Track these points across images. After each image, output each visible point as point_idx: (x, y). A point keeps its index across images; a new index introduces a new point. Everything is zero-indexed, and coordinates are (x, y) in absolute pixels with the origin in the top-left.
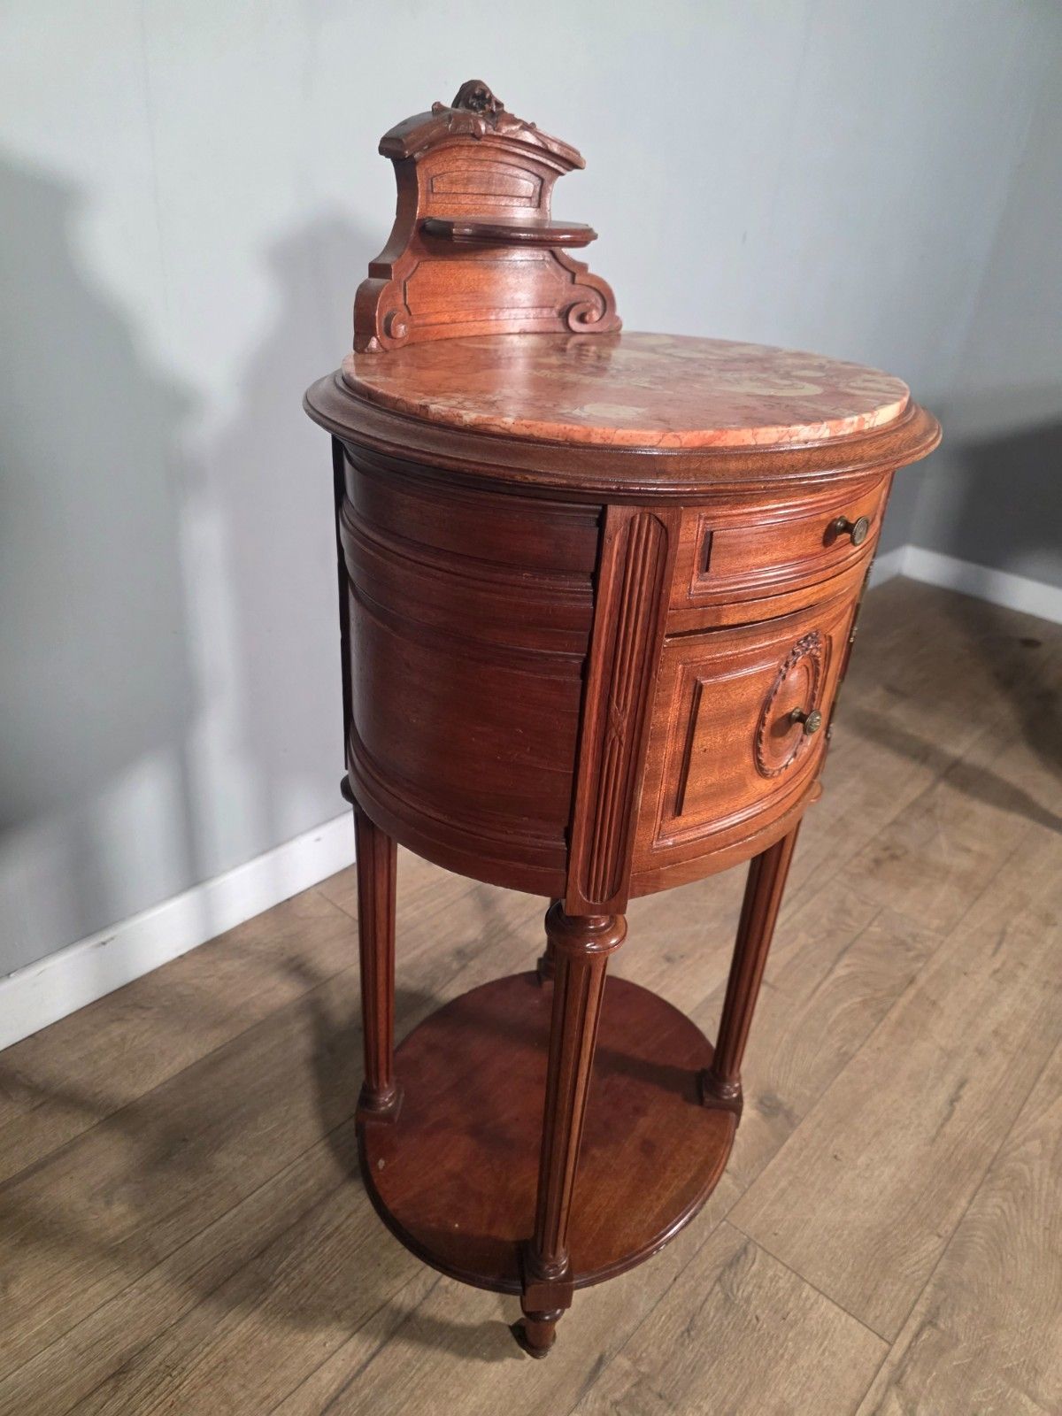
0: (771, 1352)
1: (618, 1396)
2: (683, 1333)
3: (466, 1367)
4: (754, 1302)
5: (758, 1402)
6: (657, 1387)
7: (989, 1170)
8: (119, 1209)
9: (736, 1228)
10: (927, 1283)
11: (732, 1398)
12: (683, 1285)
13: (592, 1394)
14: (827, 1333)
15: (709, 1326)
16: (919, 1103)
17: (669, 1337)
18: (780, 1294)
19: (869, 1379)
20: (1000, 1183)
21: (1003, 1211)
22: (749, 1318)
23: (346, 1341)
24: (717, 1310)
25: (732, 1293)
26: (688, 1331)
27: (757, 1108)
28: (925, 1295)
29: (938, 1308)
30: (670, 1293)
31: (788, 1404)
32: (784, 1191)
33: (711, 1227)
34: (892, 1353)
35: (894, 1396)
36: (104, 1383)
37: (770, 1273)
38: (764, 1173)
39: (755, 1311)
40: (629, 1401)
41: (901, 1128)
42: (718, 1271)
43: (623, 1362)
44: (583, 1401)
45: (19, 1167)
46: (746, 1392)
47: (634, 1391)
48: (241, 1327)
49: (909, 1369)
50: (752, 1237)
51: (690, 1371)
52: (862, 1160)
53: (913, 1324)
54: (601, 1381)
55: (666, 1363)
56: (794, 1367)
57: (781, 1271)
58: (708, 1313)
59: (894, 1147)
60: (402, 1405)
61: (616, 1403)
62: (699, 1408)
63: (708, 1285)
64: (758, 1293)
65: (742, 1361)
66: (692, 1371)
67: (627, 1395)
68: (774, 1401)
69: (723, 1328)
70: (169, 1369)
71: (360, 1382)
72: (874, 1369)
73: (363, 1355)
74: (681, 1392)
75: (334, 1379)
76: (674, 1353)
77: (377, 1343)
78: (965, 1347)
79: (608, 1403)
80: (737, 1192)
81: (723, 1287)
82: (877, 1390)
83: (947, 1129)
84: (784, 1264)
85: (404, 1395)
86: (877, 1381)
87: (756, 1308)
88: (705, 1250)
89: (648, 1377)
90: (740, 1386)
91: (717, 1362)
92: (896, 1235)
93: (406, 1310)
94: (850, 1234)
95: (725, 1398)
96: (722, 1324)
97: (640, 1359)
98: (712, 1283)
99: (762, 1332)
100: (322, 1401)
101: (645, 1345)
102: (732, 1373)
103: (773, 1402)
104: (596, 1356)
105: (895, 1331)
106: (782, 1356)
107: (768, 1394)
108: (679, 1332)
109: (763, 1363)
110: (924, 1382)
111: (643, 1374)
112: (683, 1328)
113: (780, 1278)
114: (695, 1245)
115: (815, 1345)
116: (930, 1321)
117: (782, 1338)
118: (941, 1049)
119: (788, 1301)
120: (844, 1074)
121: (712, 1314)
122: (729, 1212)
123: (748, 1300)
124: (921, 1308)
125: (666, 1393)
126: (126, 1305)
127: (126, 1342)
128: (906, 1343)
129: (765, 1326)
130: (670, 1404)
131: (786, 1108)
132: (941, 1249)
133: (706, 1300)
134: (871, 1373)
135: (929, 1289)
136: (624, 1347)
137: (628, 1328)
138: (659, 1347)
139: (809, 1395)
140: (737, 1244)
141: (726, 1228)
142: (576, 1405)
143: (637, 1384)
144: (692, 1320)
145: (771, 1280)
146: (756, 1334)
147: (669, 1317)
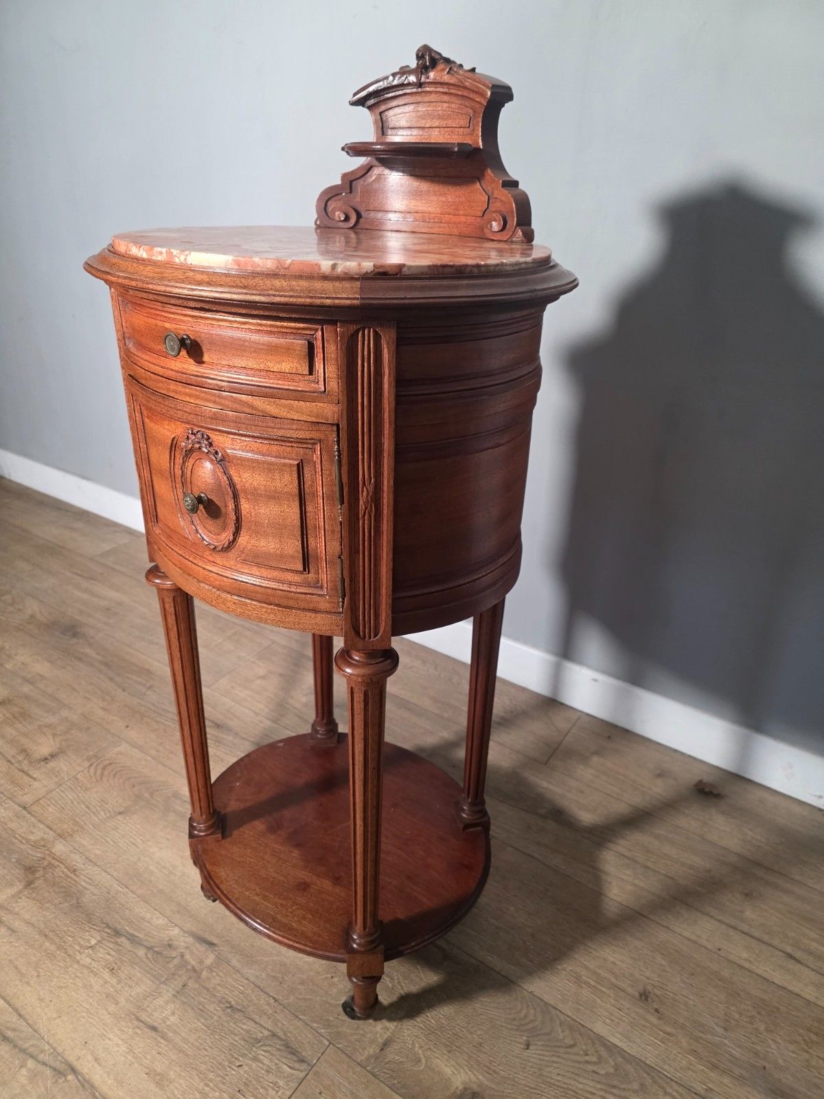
0: (211, 1076)
1: (187, 957)
2: (230, 1003)
4: (254, 1065)
5: (172, 1060)
6: (191, 984)
9: (322, 1054)
11: (178, 1040)
12: (268, 1004)
13: (190, 940)
15: (234, 1023)
17: (227, 992)
18: (261, 1090)
22: (241, 1059)
24: (248, 1031)
25: (263, 1045)
26: (231, 1007)
27: (465, 1089)
30: (261, 993)
31: (168, 1086)
33: (322, 1031)
37: (281, 1083)
38: (387, 1089)
39: (247, 1065)
40: (184, 964)
42: (281, 1034)
43: (210, 959)
44: (186, 935)
46: (181, 1051)
47: (190, 967)
50: (315, 1069)
51: (200, 1007)
54: (198, 945)
55: (208, 990)
57: (283, 1093)
58: (244, 1024)
61: (182, 956)
62: (173, 1014)
63: (269, 1025)
64: (262, 1069)
65: (206, 1050)
66: (200, 1009)
67: (187, 963)
68: (172, 1074)
69: (232, 1036)
74: (185, 1000)
76: (214, 996)
79: (182, 951)
80: (360, 1058)
81: (267, 1038)
87: (250, 1067)
88: (299, 1024)
89: (199, 977)
90: (186, 1047)
91: (206, 1029)
95: (178, 1034)
96: (236, 1035)
97: (212, 971)
98: (270, 1028)
99: (228, 1069)
101: (221, 974)
102: (197, 1041)
104: (215, 941)
106: (207, 1085)
107: (178, 1069)
108: (230, 1000)
109: (203, 1067)
111: (201, 973)
112: (233, 1003)
113: (277, 1092)
114: (304, 1015)
117: (224, 1087)
121: (244, 1027)
122: (339, 1048)
123: (255, 1059)
125: (186, 990)
126: (251, 718)
129: (233, 1072)
130: (178, 992)
133: (256, 1023)
136: (220, 960)
137: (234, 962)
138: (219, 985)
140: (307, 1053)
141: (321, 1042)
142: (184, 931)
143: (194, 970)
144: (240, 1010)
145: (275, 1084)
146: (226, 1064)
147: (242, 993)
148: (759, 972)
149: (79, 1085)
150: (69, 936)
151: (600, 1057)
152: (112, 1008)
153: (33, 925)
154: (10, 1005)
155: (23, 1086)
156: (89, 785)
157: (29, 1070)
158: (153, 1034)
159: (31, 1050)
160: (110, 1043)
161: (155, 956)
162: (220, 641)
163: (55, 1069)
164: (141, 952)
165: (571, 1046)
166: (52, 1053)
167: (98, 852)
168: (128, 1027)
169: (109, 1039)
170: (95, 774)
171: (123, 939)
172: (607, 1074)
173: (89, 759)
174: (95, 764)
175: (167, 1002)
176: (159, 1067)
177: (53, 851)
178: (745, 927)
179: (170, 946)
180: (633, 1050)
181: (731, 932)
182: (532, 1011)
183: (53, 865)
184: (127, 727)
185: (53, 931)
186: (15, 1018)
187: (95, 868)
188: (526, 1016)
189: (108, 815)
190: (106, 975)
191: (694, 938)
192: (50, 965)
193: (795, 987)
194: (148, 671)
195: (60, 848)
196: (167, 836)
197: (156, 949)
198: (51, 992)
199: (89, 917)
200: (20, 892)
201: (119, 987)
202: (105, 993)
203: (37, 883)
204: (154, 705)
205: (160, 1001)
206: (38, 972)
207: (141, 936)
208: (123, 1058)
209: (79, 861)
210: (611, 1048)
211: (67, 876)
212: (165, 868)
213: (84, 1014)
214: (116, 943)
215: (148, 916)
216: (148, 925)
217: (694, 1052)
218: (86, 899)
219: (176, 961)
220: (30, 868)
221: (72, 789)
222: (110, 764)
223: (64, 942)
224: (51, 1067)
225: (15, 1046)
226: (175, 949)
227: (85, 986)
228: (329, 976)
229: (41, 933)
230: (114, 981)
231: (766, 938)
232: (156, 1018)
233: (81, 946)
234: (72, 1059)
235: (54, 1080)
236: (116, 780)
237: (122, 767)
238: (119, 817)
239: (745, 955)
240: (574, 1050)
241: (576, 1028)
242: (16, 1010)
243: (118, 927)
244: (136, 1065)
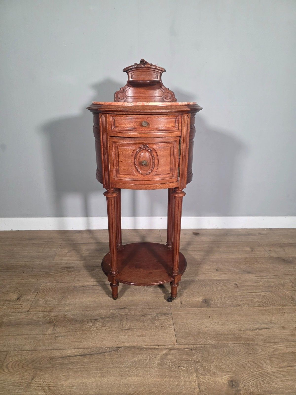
0: (153, 328)
1: (121, 313)
2: (141, 315)
3: (105, 295)
5: (141, 331)
7: (248, 344)
8: (87, 252)
9: (171, 311)
10: (200, 345)
11: (137, 327)
12: (150, 310)
13: (118, 310)
14: (166, 334)
15: (147, 317)
16: (247, 323)
17: (138, 314)
18: (166, 323)
19: (165, 345)
20: (248, 347)
21: (240, 351)
22: (155, 322)
23: (95, 282)
24: (151, 317)
25: (157, 317)
26: (143, 315)
27: (202, 300)
28: (197, 346)
29: (197, 349)
30: (146, 309)
31: (145, 335)
32: (189, 313)
33: (166, 308)
34: (176, 346)
35: (167, 350)
36: (66, 268)
37: (168, 320)
38: (189, 308)
39: (158, 322)
40: (121, 315)
41: (234, 324)
42: (159, 313)
43: (127, 311)
44: (115, 310)
45: (82, 242)
46: (141, 328)
47: (124, 315)
48: (85, 272)
49: (176, 350)
50: (172, 314)
52: (216, 321)
53: (187, 347)
54: (120, 310)
55: (133, 316)
56: (154, 333)
57: (171, 321)
58: (149, 316)
59: (227, 325)
60: (92, 292)
61: (119, 314)
62: (130, 324)
63: (154, 313)
64: (162, 320)
65: (146, 325)
66: (136, 320)
70: (73, 271)
71: (90, 287)
72: (168, 344)
73: (94, 284)
74: (130, 320)
75: (88, 284)
76: (136, 316)
77: (97, 285)
78: (193, 358)
80: (179, 307)
81: (157, 315)
82: (164, 347)
83: (247, 331)
84: (173, 321)
85: (94, 292)
86: (167, 346)
88: (161, 309)
91: (142, 322)
92: (205, 335)
93: (106, 284)
94: (194, 327)
96: (149, 319)
97: (130, 312)
98: (156, 313)
100: (84, 285)
101: (133, 311)
102: (142, 325)
103: (143, 333)
104: (124, 307)
105: (181, 344)
106: (154, 330)
107: (144, 332)
108: (141, 314)
109: (149, 328)
110: (176, 354)
111: (128, 314)
113: (169, 322)
114: (160, 307)
115: (162, 333)
116: (191, 349)
117: (157, 328)
118: (271, 320)
119: (165, 325)
120: (234, 308)
122: (173, 308)
123: (158, 320)
124: (192, 346)
126: (76, 262)
127: (72, 265)
128: (181, 347)
129: (156, 325)
130: (127, 320)
131: (209, 304)
132: (213, 344)
133: (151, 314)
134: (167, 344)
135: (199, 346)
136: (130, 309)
137: (133, 308)
138: (135, 313)
139: (151, 337)
140: (168, 312)
141: (169, 309)
142: (113, 310)
143: (125, 314)
144: (145, 315)
145: (167, 321)
146: (153, 324)
147: (142, 312)
148: (230, 257)
149: (124, 349)
150: (83, 327)
151: (219, 283)
152: (114, 332)
153: (68, 332)
154: (85, 348)
155: (110, 359)
156: (43, 297)
157: (107, 355)
158: (130, 330)
159: (103, 351)
160: (122, 338)
161: (112, 318)
162: (42, 249)
163: (114, 350)
164: (108, 319)
165: (213, 284)
166: (110, 348)
167: (67, 309)
168: (122, 332)
169: (121, 337)
170: (41, 294)
171: (99, 320)
172: (223, 284)
173: (34, 292)
174: (38, 292)
175: (126, 323)
176: (139, 333)
177: (52, 315)
178: (222, 252)
179: (113, 314)
180: (223, 279)
181: (221, 254)
182: (201, 282)
183: (56, 318)
184: (37, 280)
185: (77, 329)
186: (90, 350)
187: (71, 312)
188: (201, 284)
189: (59, 300)
190: (104, 328)
191: (216, 257)
192: (85, 335)
193: (237, 257)
194: (26, 265)
195: (53, 314)
196: (84, 296)
197: (111, 316)
198: (93, 339)
199: (83, 321)
200: (54, 328)
201: (110, 328)
202: (108, 331)
203: (57, 323)
204: (40, 272)
205: (124, 324)
206: (84, 338)
207: (104, 317)
208: (129, 338)
209: (64, 313)
210: (219, 280)
211: (64, 318)
212: (92, 302)
213: (108, 337)
214: (98, 321)
215: (100, 312)
216: (102, 314)
217: (232, 274)
218: (77, 319)
219: (119, 315)
220: (50, 322)
221: (39, 301)
222: (44, 290)
223: (83, 329)
224: (113, 351)
225: (97, 354)
226: (116, 314)
227: (101, 333)
228: (158, 298)
229: (73, 332)
230: (108, 328)
231: (227, 252)
232: (127, 327)
233: (89, 327)
234: (116, 346)
235: (117, 352)
236: (51, 292)
237: (49, 289)
238: (63, 299)
239: (226, 256)
240: (214, 284)
241: (211, 281)
242: (88, 348)
243: (95, 318)
244: (134, 337)
